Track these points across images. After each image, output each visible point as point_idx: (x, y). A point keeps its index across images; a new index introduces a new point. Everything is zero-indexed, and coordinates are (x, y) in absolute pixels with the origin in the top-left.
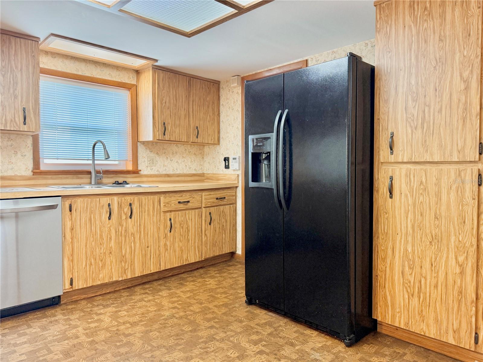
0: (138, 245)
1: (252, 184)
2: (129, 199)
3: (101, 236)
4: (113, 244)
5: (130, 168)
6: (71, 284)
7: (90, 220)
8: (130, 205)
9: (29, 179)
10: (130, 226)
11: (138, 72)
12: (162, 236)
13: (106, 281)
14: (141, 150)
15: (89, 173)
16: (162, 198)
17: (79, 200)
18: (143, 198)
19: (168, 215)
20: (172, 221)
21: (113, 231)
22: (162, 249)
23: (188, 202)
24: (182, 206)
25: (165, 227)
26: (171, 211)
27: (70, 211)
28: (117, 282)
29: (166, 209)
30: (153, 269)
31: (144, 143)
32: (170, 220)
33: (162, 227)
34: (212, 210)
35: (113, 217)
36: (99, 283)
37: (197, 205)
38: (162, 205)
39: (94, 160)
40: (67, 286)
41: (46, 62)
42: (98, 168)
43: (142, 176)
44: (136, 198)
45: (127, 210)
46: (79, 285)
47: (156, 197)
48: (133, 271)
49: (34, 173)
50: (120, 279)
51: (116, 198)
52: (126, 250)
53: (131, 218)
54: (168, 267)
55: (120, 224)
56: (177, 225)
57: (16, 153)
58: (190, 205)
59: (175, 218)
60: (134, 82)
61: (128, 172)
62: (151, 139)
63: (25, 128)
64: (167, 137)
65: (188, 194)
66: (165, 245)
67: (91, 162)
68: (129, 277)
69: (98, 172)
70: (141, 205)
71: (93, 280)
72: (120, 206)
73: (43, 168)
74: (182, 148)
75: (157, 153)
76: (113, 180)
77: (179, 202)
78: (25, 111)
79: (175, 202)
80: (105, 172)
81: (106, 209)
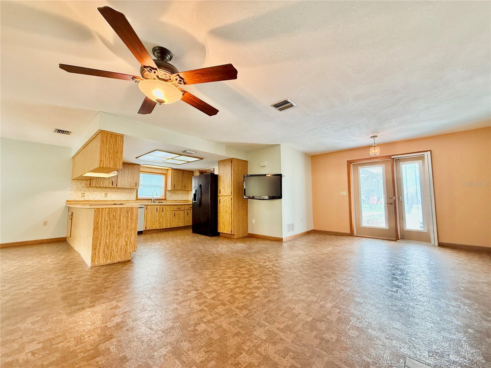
0: (164, 220)
1: (194, 202)
2: (162, 206)
3: (154, 216)
4: (157, 218)
5: (164, 198)
6: (146, 228)
7: (152, 212)
8: (163, 208)
9: (135, 201)
10: (162, 214)
11: (167, 170)
12: (172, 217)
13: (155, 228)
14: (167, 192)
15: (151, 199)
16: (172, 207)
17: (149, 206)
18: (166, 206)
19: (174, 212)
21: (158, 215)
22: (172, 221)
23: (180, 208)
24: (178, 209)
25: (173, 215)
26: (175, 211)
27: (147, 209)
28: (158, 229)
30: (169, 227)
31: (168, 190)
33: (172, 215)
34: (188, 211)
35: (158, 211)
36: (153, 229)
37: (183, 209)
38: (172, 209)
39: (153, 196)
40: (145, 229)
41: (142, 169)
42: (154, 198)
43: (167, 201)
44: (164, 206)
45: (162, 209)
46: (148, 229)
47: (170, 206)
48: (163, 227)
49: (136, 199)
50: (159, 229)
51: (159, 206)
52: (161, 220)
53: (163, 211)
54: (173, 227)
55: (160, 213)
56: (177, 215)
57: (132, 194)
58: (181, 209)
59: (176, 212)
60: (166, 173)
61: (163, 199)
62: (170, 189)
63: (136, 187)
64: (175, 189)
65: (180, 206)
66: (173, 220)
67: (152, 196)
68: (162, 228)
69: (154, 199)
70: (166, 208)
71: (152, 228)
72: (160, 208)
73: (138, 198)
74: (181, 192)
75: (172, 194)
76: (159, 202)
77: (178, 208)
78: (136, 183)
79: (176, 207)
80: (156, 199)
81: (156, 209)
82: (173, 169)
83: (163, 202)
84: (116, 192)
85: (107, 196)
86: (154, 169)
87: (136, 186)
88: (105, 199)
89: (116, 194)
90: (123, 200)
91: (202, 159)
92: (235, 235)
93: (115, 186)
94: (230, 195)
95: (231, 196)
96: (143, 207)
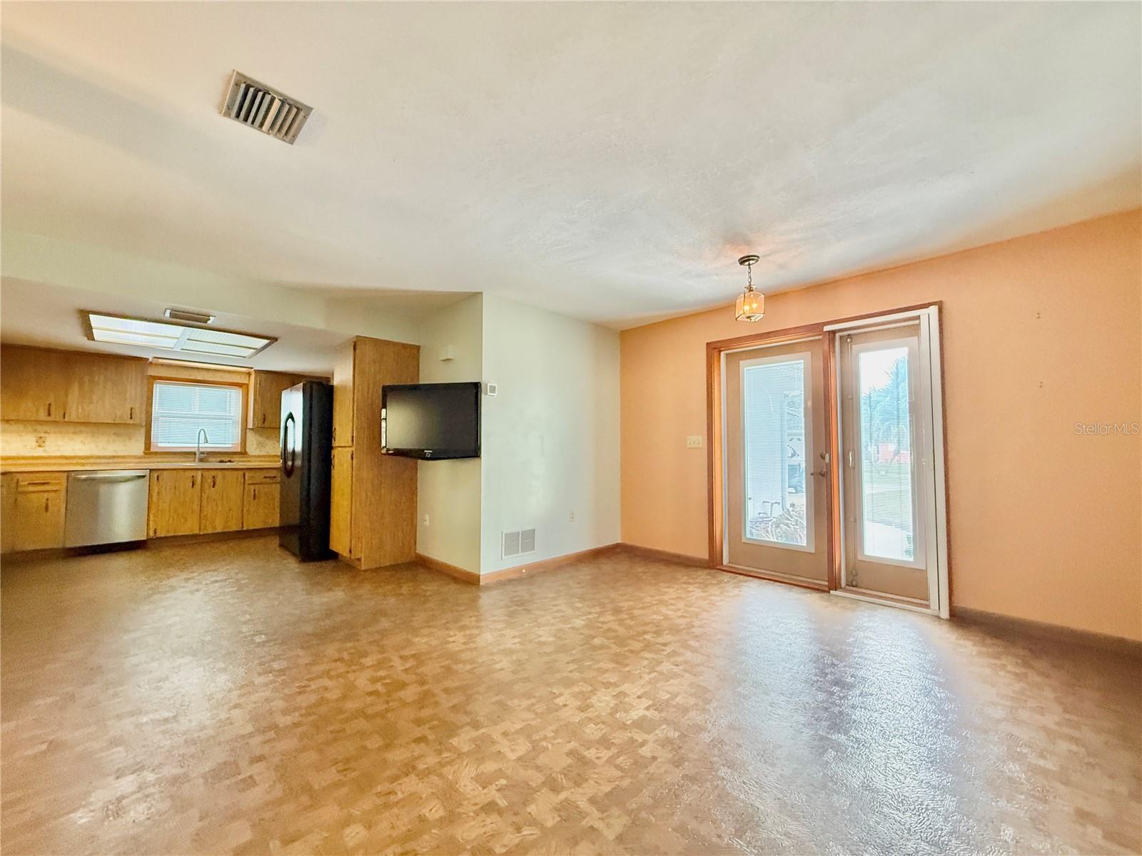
0: (220, 508)
2: (213, 473)
3: (184, 499)
4: (194, 506)
5: (238, 450)
6: (155, 533)
7: (175, 487)
8: (214, 477)
9: (142, 456)
10: (213, 493)
11: (247, 374)
12: (245, 503)
13: (189, 533)
14: (250, 435)
15: (195, 453)
16: (247, 474)
17: (165, 472)
18: (225, 472)
19: (252, 487)
20: (256, 492)
21: (195, 496)
25: (249, 496)
26: (256, 484)
27: (158, 479)
28: (197, 536)
29: (251, 482)
30: (234, 528)
31: (249, 429)
32: (254, 490)
33: (245, 497)
35: (197, 485)
36: (180, 534)
38: (247, 478)
39: (199, 443)
40: (152, 534)
42: (201, 450)
44: (220, 472)
45: (210, 481)
46: (161, 534)
47: (241, 473)
48: (214, 527)
49: (146, 454)
51: (200, 472)
53: (214, 487)
54: (251, 528)
55: (202, 491)
56: (262, 496)
58: (277, 480)
59: (259, 489)
60: (246, 381)
61: (234, 453)
62: (251, 427)
63: (131, 421)
64: (266, 425)
65: (275, 471)
66: (248, 511)
67: (196, 445)
68: (210, 532)
69: (203, 453)
70: (224, 477)
71: (176, 532)
72: (203, 477)
73: (152, 450)
76: (219, 459)
77: (265, 477)
78: (132, 409)
79: (259, 477)
80: (209, 453)
81: (191, 480)
82: (258, 372)
83: (232, 460)
84: (74, 433)
85: (43, 444)
86: (206, 373)
87: (131, 418)
88: (39, 452)
89: (79, 438)
90: (101, 454)
91: (273, 340)
92: (363, 559)
93: (56, 415)
94: (350, 444)
95: (353, 449)
96: (144, 477)
